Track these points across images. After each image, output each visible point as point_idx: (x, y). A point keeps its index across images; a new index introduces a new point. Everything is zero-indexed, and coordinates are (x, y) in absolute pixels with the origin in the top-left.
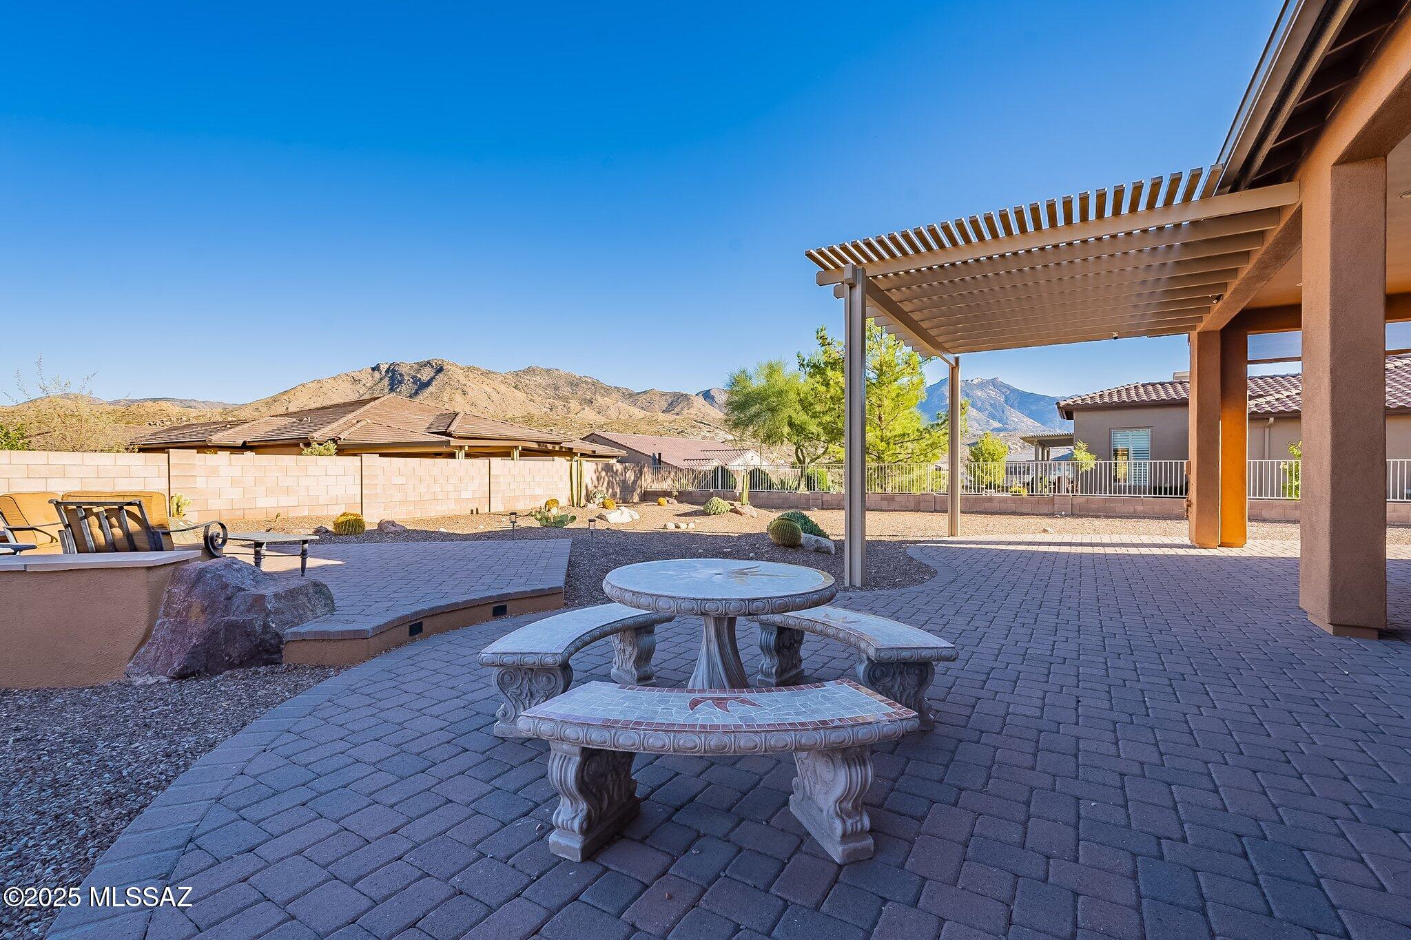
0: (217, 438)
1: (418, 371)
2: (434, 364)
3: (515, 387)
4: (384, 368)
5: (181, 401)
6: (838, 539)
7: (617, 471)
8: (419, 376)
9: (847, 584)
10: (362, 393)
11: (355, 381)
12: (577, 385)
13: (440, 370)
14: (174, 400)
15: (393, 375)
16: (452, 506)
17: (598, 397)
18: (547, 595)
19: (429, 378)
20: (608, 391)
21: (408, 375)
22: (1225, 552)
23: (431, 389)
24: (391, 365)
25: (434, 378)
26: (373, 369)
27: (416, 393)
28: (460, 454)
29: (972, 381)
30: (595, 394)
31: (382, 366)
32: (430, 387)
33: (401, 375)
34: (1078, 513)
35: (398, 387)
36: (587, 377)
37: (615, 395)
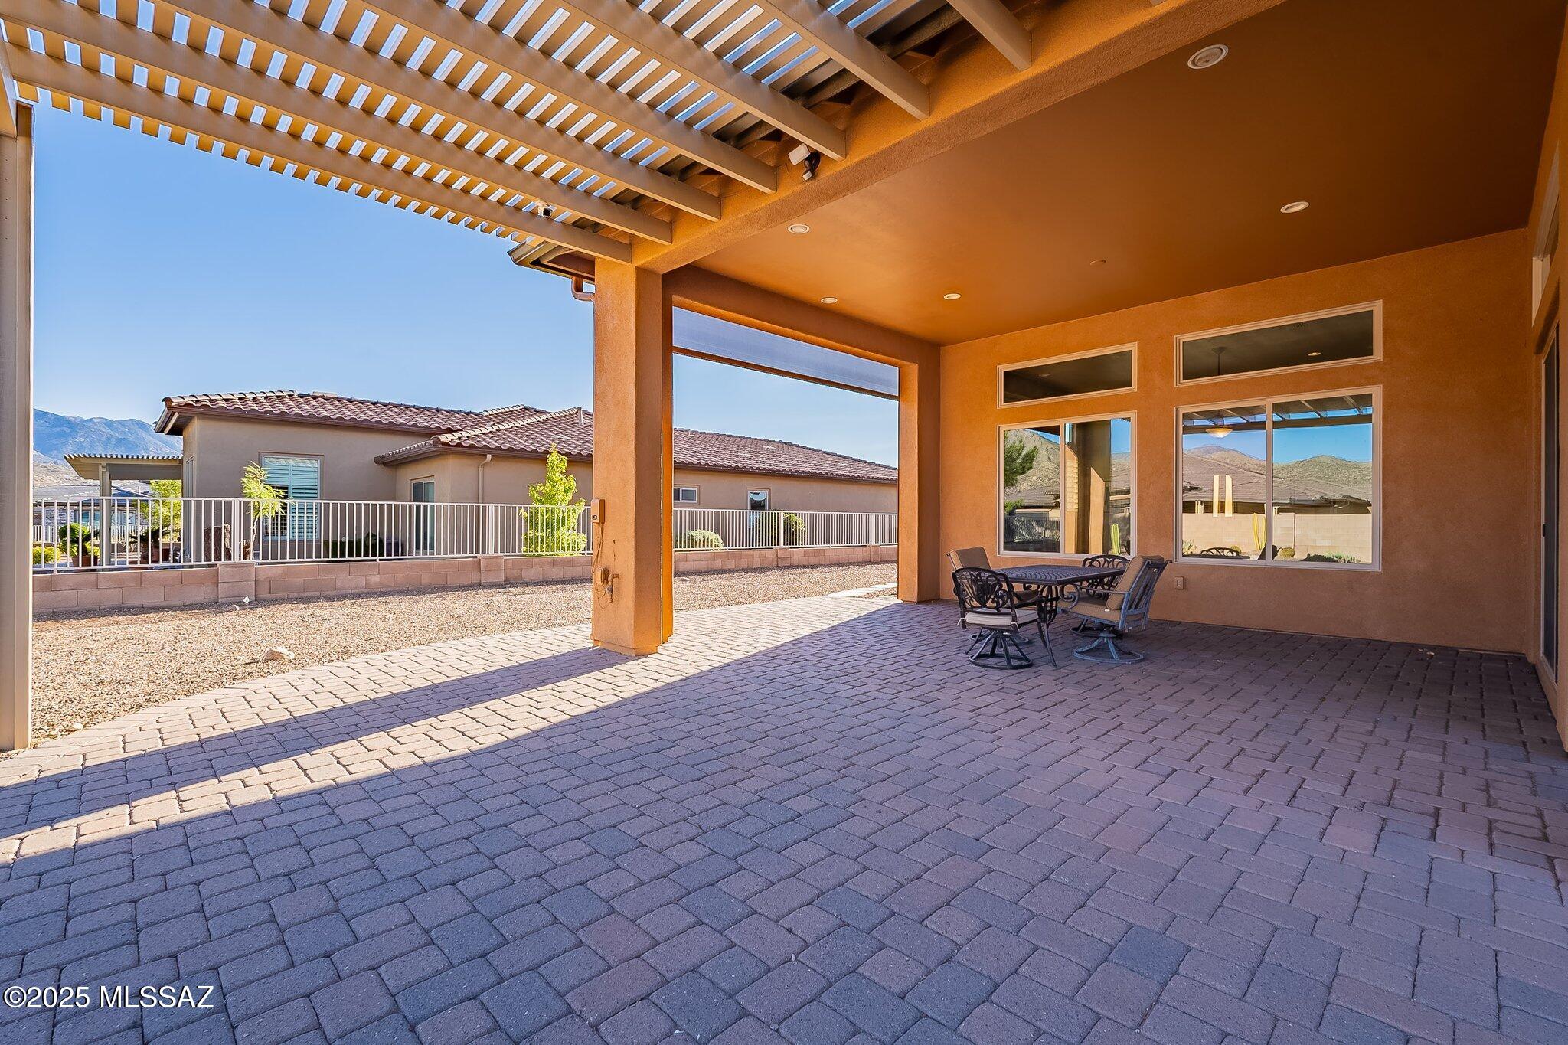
34: (268, 596)
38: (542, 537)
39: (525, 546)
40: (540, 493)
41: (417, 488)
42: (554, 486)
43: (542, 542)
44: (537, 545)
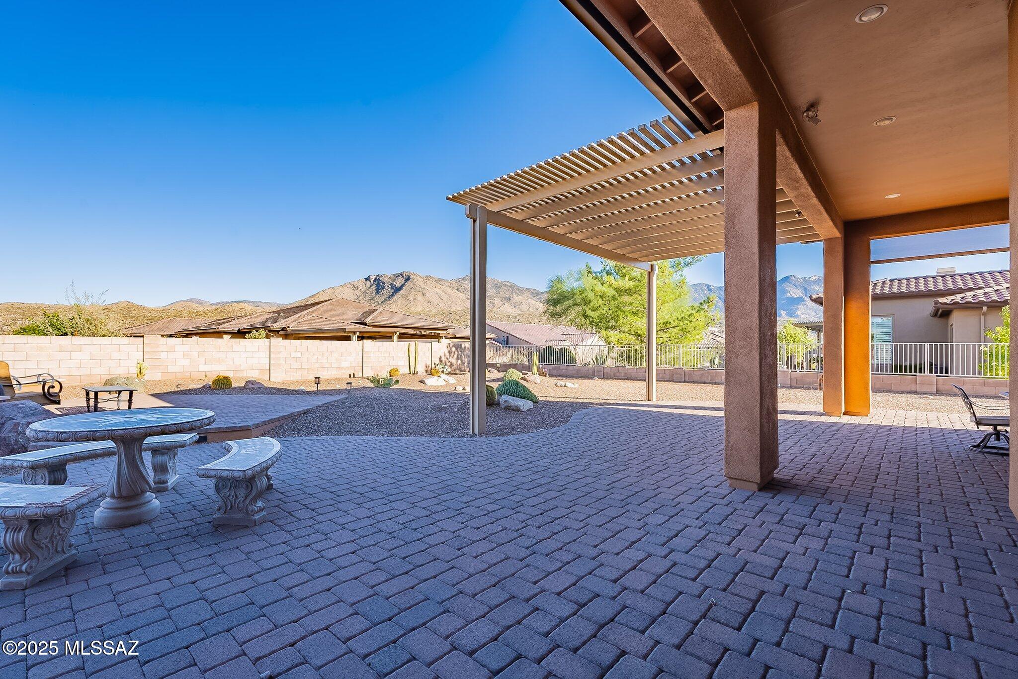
0: (222, 327)
1: (394, 280)
2: (404, 275)
3: (457, 290)
4: (373, 278)
5: (253, 302)
6: (567, 401)
7: (465, 347)
8: (395, 283)
9: (471, 432)
10: (359, 295)
11: (355, 288)
12: (500, 287)
13: (408, 279)
14: (249, 302)
15: (379, 283)
16: (335, 372)
17: (514, 296)
18: (238, 430)
19: (401, 284)
20: (521, 291)
21: (388, 282)
22: (845, 419)
23: (402, 292)
24: (377, 276)
25: (404, 284)
26: (366, 279)
27: (393, 295)
28: (354, 337)
29: (810, 278)
30: (512, 293)
31: (371, 277)
32: (402, 291)
33: (383, 283)
34: (795, 385)
35: (381, 291)
36: (507, 282)
37: (526, 294)
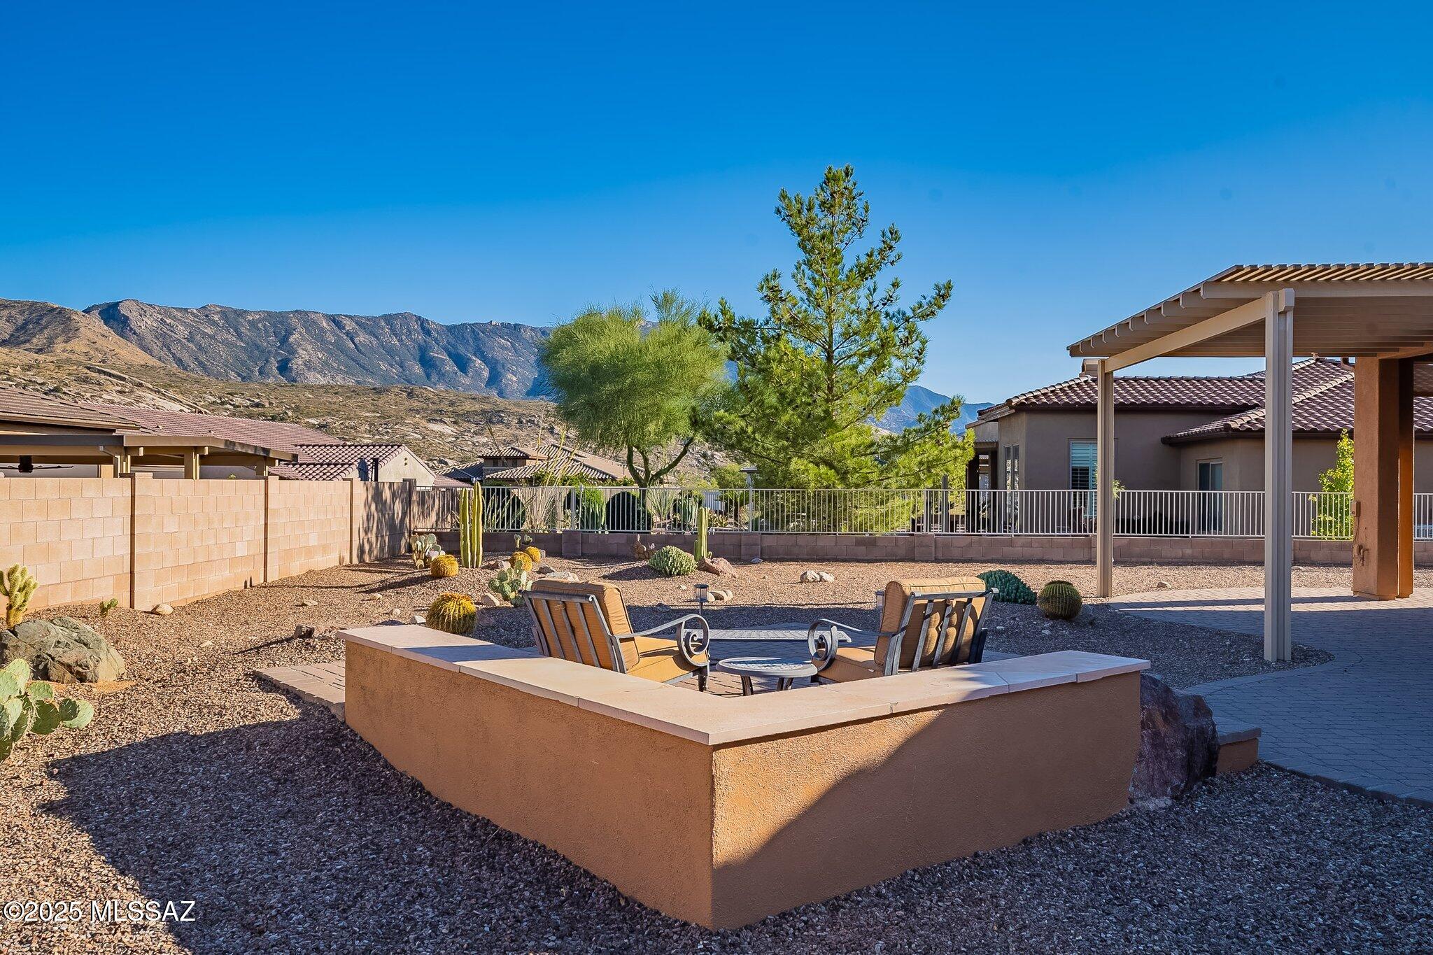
16: (226, 573)
38: (1330, 522)
39: (1314, 529)
40: (1330, 479)
41: (1204, 468)
42: (1344, 471)
43: (1331, 527)
44: (1325, 529)
